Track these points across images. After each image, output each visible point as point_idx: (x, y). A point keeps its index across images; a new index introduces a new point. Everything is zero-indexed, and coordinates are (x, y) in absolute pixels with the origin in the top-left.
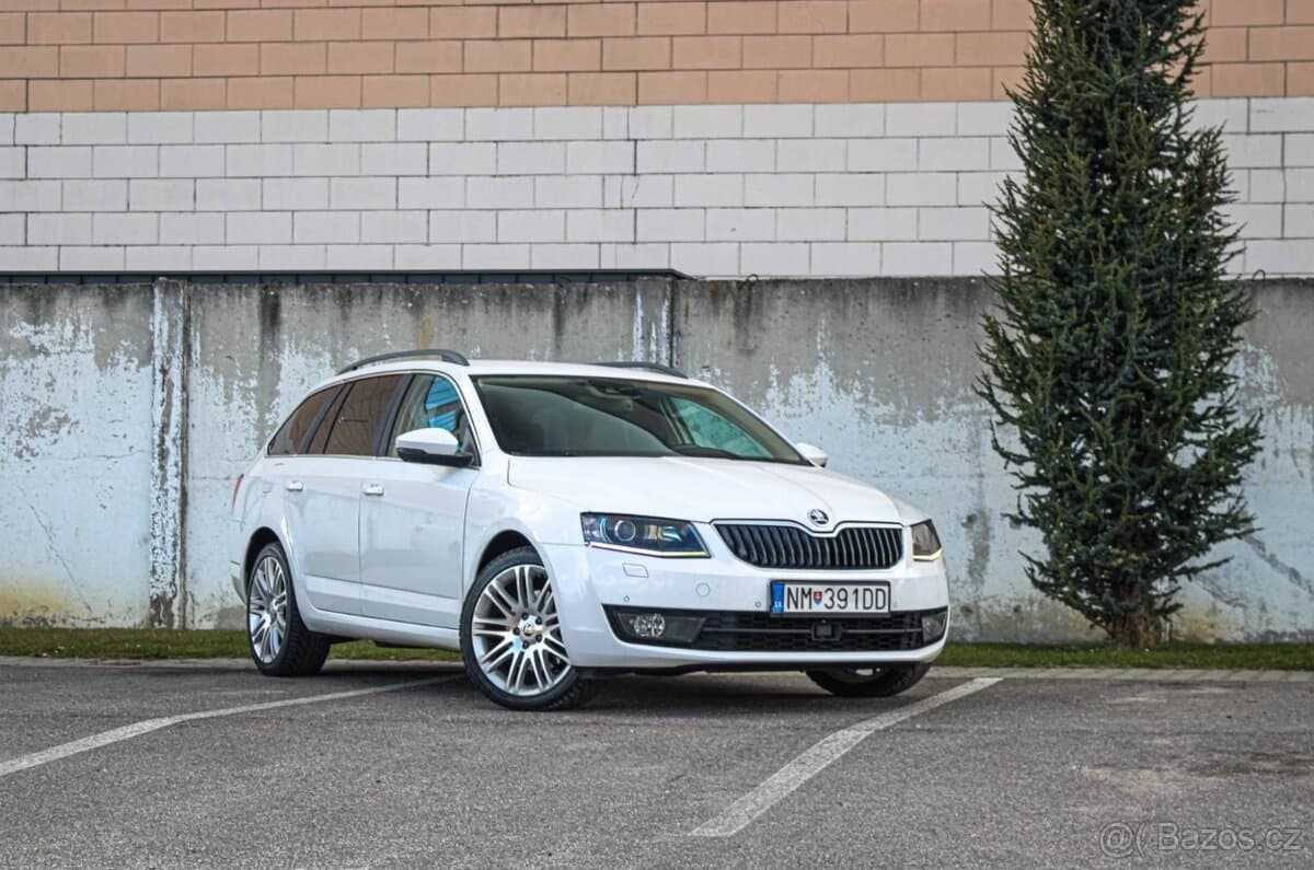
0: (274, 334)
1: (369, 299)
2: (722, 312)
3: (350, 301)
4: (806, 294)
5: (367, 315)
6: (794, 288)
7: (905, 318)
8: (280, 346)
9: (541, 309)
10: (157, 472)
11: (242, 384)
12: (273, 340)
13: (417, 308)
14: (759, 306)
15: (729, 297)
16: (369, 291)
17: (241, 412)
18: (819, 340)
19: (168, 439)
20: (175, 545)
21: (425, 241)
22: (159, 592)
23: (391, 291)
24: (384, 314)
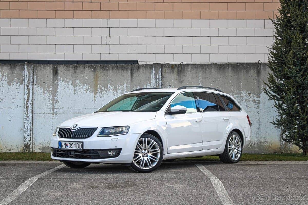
0: (56, 76)
1: (82, 68)
2: (174, 72)
3: (76, 68)
4: (196, 67)
5: (81, 72)
6: (193, 66)
7: (221, 73)
8: (58, 80)
9: (127, 70)
10: (26, 112)
11: (48, 89)
12: (56, 78)
13: (95, 70)
14: (184, 70)
15: (176, 68)
16: (82, 66)
17: (47, 96)
18: (199, 79)
19: (29, 103)
20: (30, 131)
21: (55, 52)
22: (26, 143)
23: (88, 66)
24: (86, 72)
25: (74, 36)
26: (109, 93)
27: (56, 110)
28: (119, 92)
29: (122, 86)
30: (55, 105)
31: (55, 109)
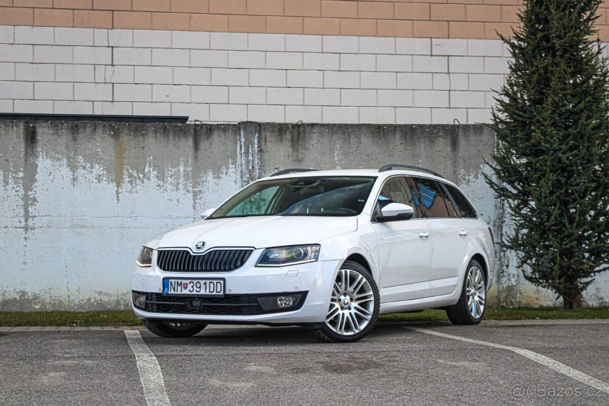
0: (33, 148)
1: (88, 130)
2: (284, 140)
3: (77, 130)
4: (328, 131)
5: (88, 138)
6: (322, 128)
7: (380, 144)
8: (37, 155)
9: (186, 136)
11: (14, 175)
12: (32, 151)
13: (117, 134)
14: (304, 137)
15: (288, 132)
16: (89, 125)
17: (13, 190)
18: (336, 155)
23: (101, 126)
24: (98, 138)
25: (35, 63)
26: (148, 185)
27: (33, 220)
28: (168, 183)
29: (176, 170)
30: (30, 209)
31: (31, 217)
